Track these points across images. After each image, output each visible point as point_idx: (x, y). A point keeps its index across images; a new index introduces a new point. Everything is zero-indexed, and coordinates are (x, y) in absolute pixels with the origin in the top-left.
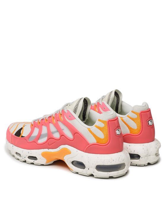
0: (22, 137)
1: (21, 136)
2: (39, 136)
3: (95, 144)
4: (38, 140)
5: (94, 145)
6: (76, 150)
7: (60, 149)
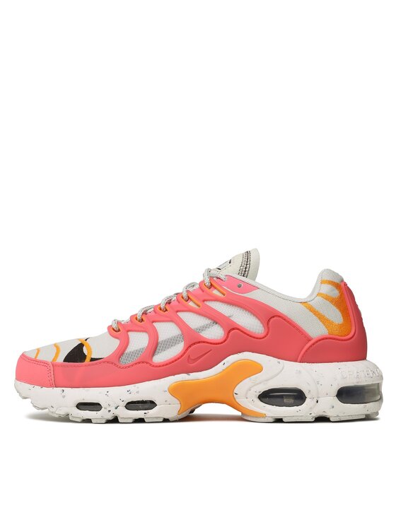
0: (92, 360)
1: (88, 360)
2: (154, 347)
3: (327, 339)
4: (153, 354)
5: (323, 339)
6: (275, 360)
7: (226, 365)
